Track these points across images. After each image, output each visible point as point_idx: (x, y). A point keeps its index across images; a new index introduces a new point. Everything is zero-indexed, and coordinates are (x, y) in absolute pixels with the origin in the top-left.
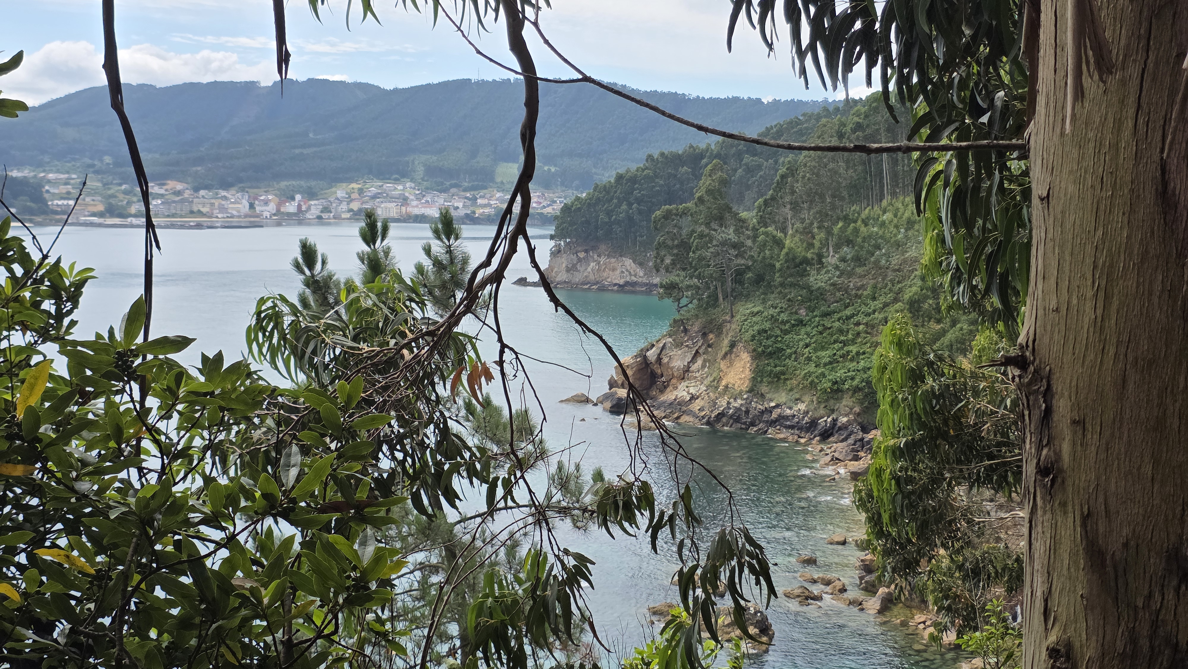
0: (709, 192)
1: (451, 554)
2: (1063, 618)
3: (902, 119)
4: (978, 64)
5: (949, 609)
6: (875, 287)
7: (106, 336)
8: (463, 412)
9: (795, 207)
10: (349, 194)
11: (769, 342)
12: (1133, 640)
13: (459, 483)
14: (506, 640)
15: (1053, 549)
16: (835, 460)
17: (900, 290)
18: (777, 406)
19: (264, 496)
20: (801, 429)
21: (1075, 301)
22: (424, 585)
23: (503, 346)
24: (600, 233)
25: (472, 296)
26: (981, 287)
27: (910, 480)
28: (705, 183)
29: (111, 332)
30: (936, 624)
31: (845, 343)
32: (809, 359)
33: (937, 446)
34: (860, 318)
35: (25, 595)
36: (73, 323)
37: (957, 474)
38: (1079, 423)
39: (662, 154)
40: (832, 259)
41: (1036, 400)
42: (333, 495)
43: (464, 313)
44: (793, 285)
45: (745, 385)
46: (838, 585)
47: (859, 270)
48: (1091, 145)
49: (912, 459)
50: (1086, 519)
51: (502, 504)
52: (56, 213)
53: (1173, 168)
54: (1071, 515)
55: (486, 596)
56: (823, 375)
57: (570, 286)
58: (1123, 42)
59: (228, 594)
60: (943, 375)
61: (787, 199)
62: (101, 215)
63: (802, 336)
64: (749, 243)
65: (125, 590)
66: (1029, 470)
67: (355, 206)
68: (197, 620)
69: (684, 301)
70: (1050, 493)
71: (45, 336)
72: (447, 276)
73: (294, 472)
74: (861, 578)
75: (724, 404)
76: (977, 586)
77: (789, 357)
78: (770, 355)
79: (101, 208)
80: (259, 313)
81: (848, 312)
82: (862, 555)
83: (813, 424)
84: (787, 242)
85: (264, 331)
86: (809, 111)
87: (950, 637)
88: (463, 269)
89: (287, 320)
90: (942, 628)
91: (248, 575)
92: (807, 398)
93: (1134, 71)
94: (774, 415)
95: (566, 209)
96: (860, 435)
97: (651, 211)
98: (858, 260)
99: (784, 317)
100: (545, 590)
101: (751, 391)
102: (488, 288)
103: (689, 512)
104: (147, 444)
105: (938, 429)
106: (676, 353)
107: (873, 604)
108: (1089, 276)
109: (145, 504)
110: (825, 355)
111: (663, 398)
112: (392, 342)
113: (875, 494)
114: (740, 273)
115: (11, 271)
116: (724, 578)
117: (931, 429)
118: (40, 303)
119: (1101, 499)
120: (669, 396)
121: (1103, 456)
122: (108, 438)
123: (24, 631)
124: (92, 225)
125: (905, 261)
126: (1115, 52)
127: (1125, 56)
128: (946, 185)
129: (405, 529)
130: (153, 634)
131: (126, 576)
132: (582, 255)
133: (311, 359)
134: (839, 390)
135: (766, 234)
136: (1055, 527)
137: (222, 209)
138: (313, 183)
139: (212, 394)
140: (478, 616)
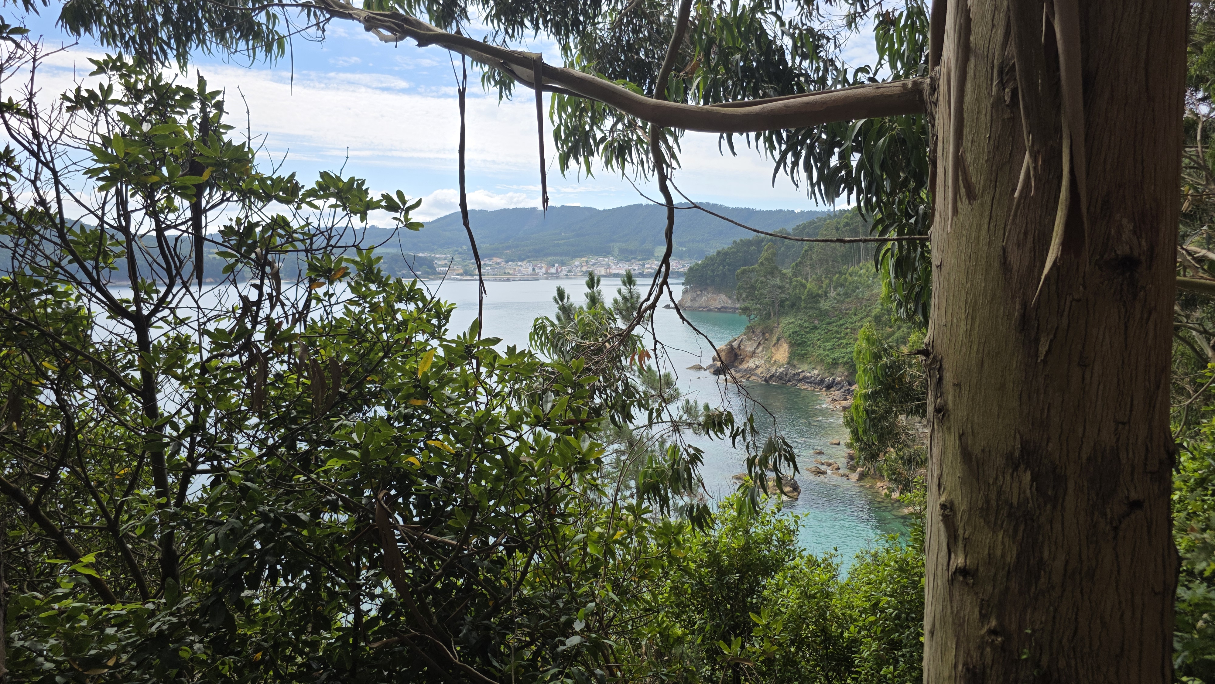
0: (766, 259)
1: (631, 445)
2: (949, 488)
3: (868, 220)
4: (909, 191)
5: (895, 480)
6: (856, 309)
7: (462, 336)
8: (637, 374)
9: (813, 267)
10: (581, 263)
11: (798, 338)
12: (987, 502)
13: (634, 411)
14: (659, 491)
15: (943, 452)
16: (834, 400)
17: (870, 310)
18: (803, 372)
19: (535, 416)
20: (815, 384)
21: (955, 321)
22: (618, 460)
23: (656, 341)
24: (708, 281)
25: (640, 316)
26: (913, 309)
27: (874, 412)
28: (764, 255)
29: (464, 334)
30: (888, 488)
31: (839, 339)
32: (820, 347)
33: (889, 394)
34: (848, 325)
35: (422, 463)
36: (446, 330)
37: (900, 408)
38: (957, 385)
39: (741, 240)
40: (832, 294)
41: (934, 373)
42: (570, 415)
43: (636, 325)
44: (811, 308)
45: (785, 361)
46: (836, 466)
47: (847, 300)
48: (964, 238)
49: (875, 401)
50: (961, 436)
51: (655, 421)
52: (440, 274)
53: (1010, 250)
54: (953, 434)
55: (649, 468)
56: (828, 355)
57: (692, 309)
58: (982, 184)
59: (518, 465)
60: (892, 356)
61: (808, 263)
62: (461, 275)
63: (815, 335)
64: (787, 286)
65: (469, 462)
66: (930, 409)
67: (584, 269)
68: (504, 477)
69: (752, 317)
70: (941, 422)
71: (433, 336)
72: (629, 304)
73: (549, 405)
74: (848, 463)
75: (774, 370)
76: (910, 468)
77: (809, 346)
78: (799, 345)
79: (461, 271)
80: (535, 326)
81: (841, 322)
82: (849, 451)
83: (822, 381)
84: (808, 285)
85: (538, 335)
86: (820, 216)
87: (896, 495)
88: (637, 301)
89: (549, 329)
90: (892, 490)
91: (528, 455)
92: (819, 368)
93: (988, 199)
94: (801, 376)
95: (691, 269)
96: (848, 387)
97: (735, 270)
98: (847, 295)
99: (806, 324)
100: (678, 465)
101: (788, 363)
102: (648, 312)
103: (752, 428)
104: (480, 389)
105: (889, 384)
106: (748, 343)
107: (854, 476)
108: (963, 307)
109: (478, 420)
110: (829, 345)
111: (741, 367)
112: (600, 340)
113: (855, 418)
114: (782, 302)
115: (417, 305)
116: (771, 462)
117: (885, 385)
118: (430, 320)
119: (969, 426)
120: (744, 366)
121: (971, 403)
122: (461, 387)
123: (421, 480)
124: (457, 279)
125: (872, 295)
126: (977, 189)
127: (983, 191)
128: (892, 256)
129: (608, 432)
130: (483, 483)
131: (469, 455)
132: (699, 293)
133: (561, 348)
134: (836, 363)
135: (797, 281)
136: (944, 440)
137: (520, 271)
138: (564, 258)
139: (511, 366)
140: (645, 478)
